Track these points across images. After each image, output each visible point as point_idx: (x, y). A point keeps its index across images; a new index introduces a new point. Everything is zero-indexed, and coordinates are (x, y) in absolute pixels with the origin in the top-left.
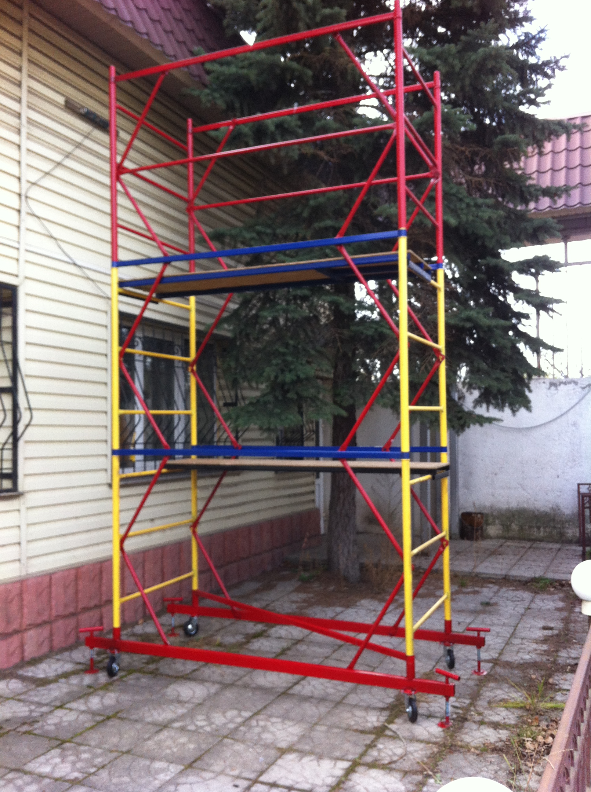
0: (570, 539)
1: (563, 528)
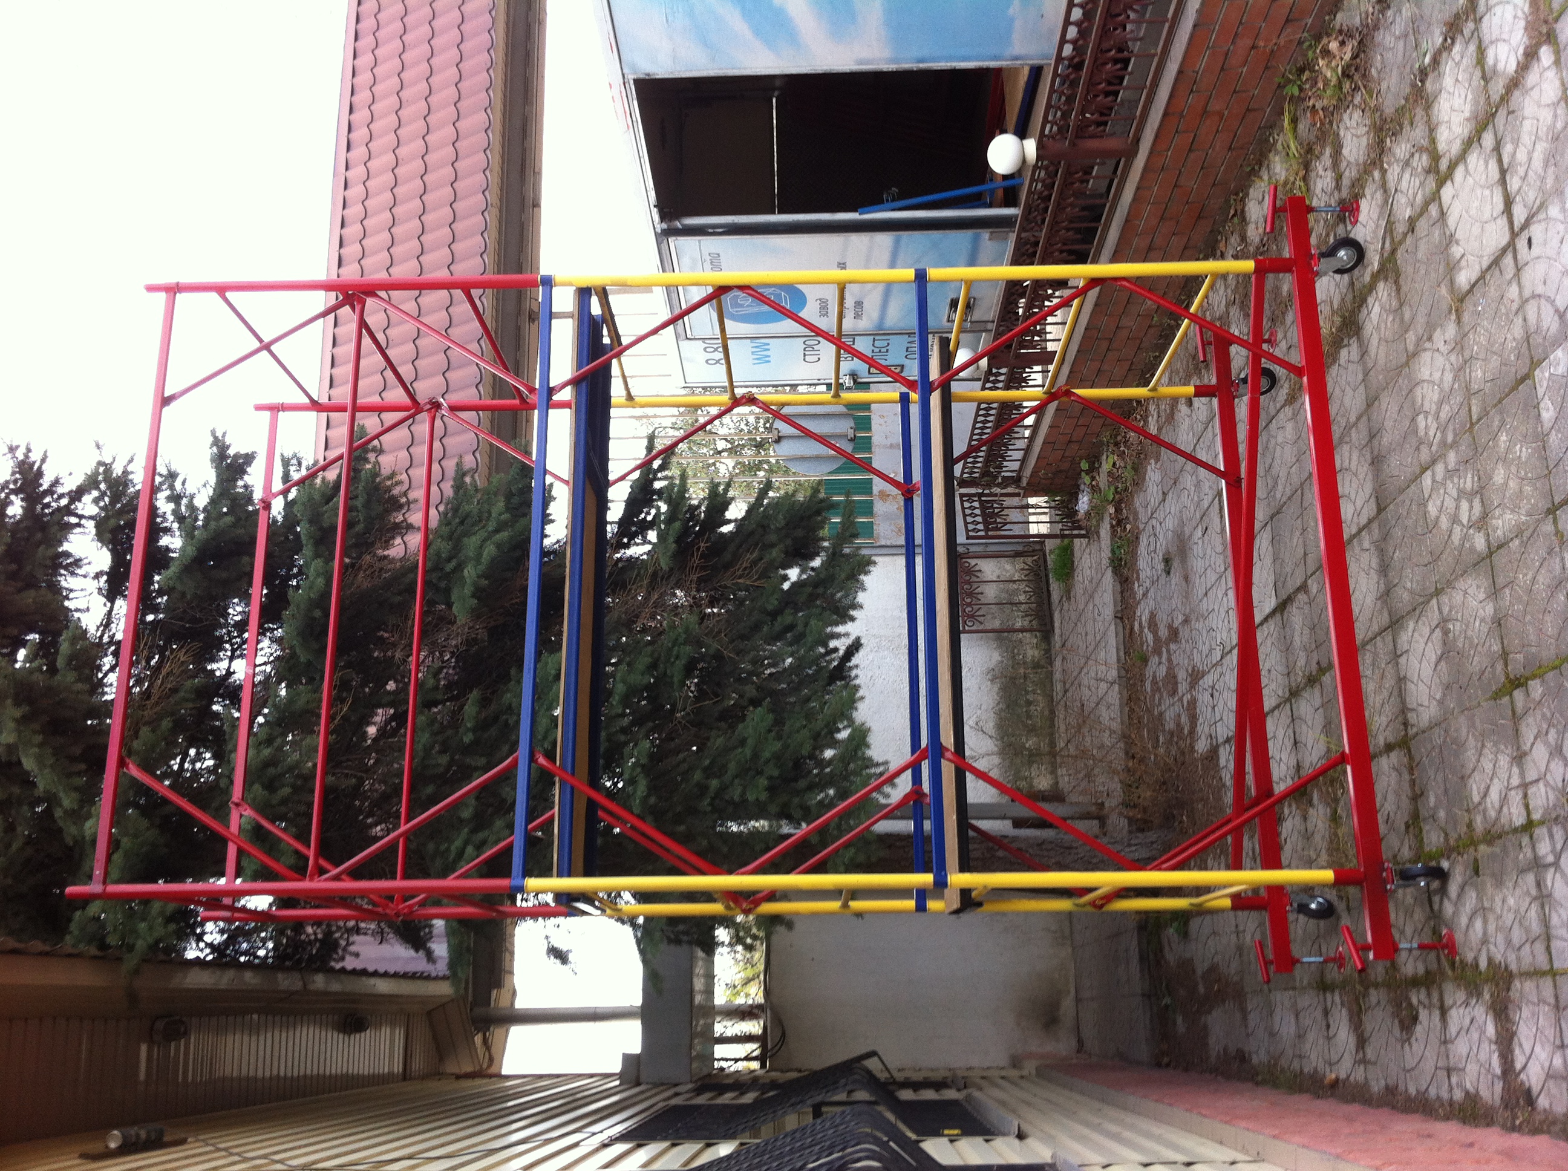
0: (1043, 652)
1: (1025, 663)
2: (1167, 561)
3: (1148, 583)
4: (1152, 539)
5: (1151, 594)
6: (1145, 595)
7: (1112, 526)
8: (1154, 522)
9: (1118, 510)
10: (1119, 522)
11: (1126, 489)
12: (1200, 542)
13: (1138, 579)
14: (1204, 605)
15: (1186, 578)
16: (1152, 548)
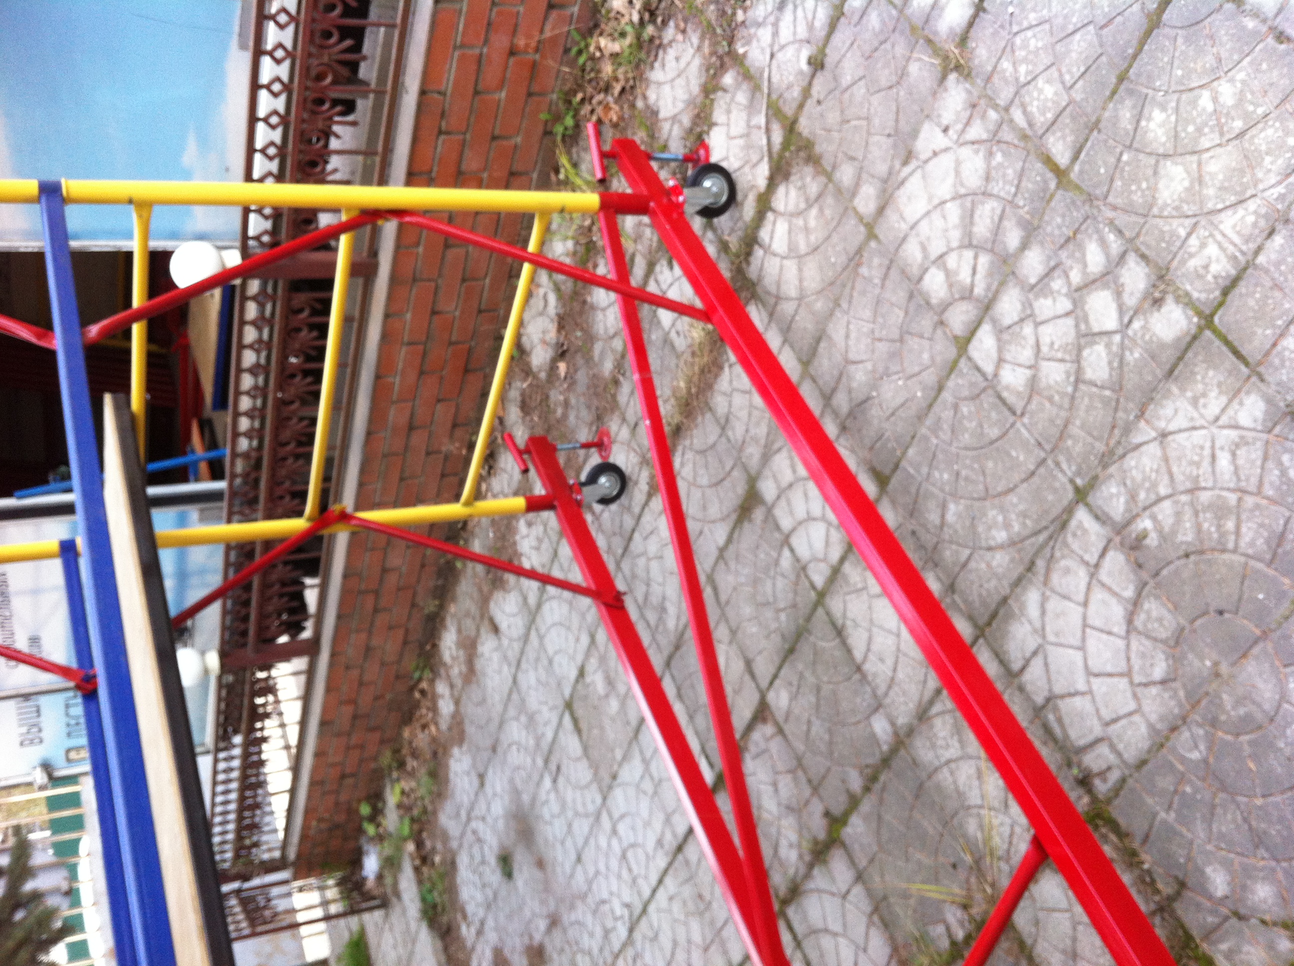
2: (506, 862)
3: (481, 913)
4: (476, 850)
5: (490, 923)
6: (480, 933)
7: (417, 870)
8: (474, 824)
9: (420, 845)
10: (424, 859)
11: (425, 811)
12: (552, 796)
13: (465, 917)
14: (580, 879)
15: (540, 864)
16: (478, 858)
